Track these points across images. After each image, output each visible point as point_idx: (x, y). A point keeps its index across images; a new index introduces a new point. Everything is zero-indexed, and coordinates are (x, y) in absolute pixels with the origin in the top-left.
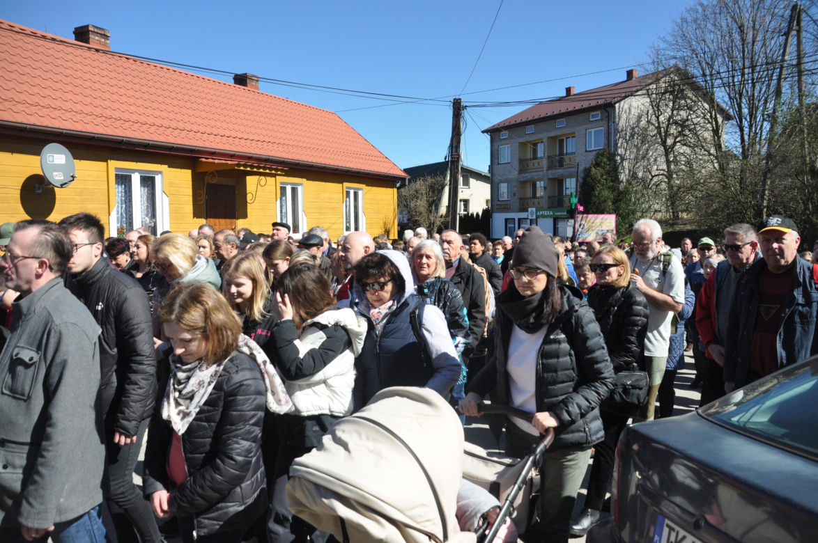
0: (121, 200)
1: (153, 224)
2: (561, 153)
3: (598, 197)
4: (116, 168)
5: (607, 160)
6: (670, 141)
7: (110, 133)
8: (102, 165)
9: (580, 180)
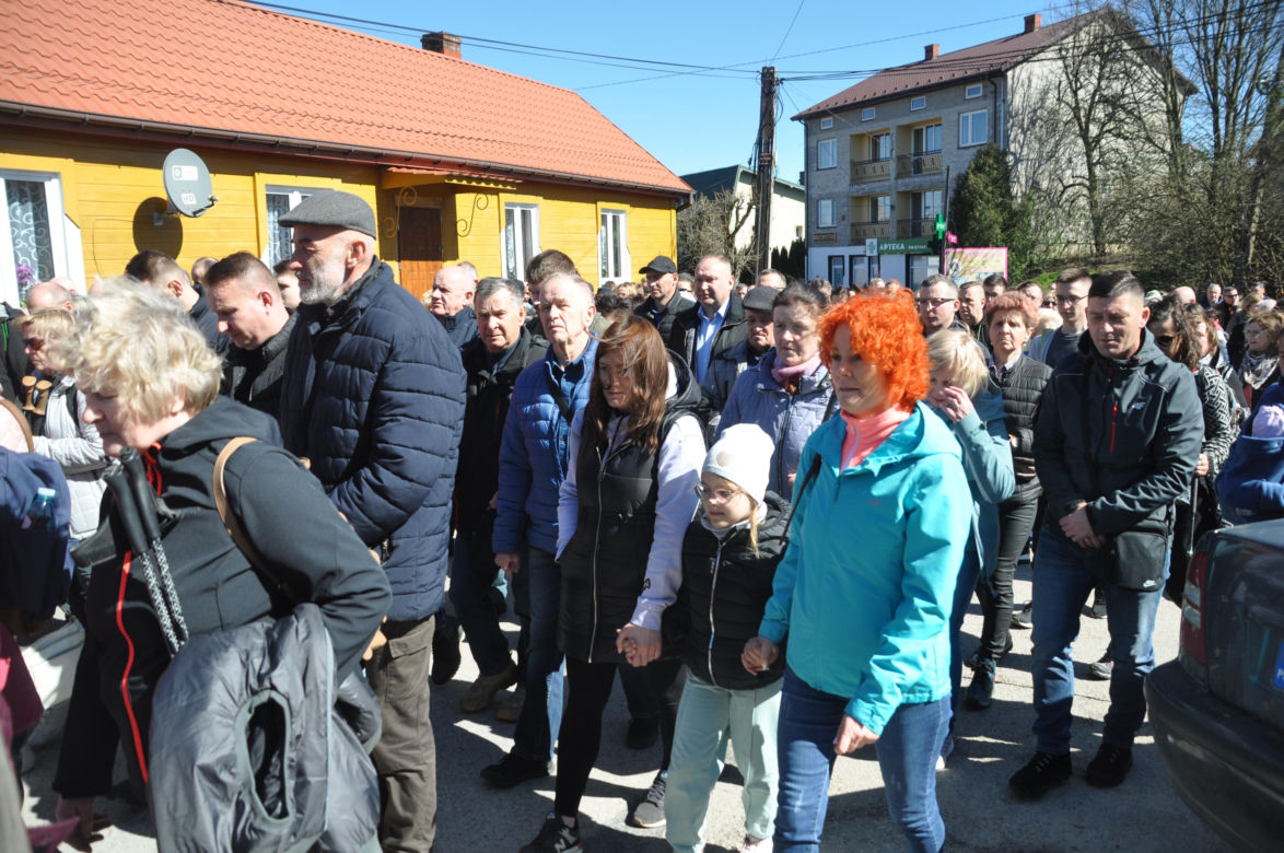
0: (274, 234)
2: (918, 152)
3: (979, 222)
4: (267, 185)
5: (994, 161)
6: (1094, 130)
7: (258, 131)
8: (246, 180)
9: (951, 194)
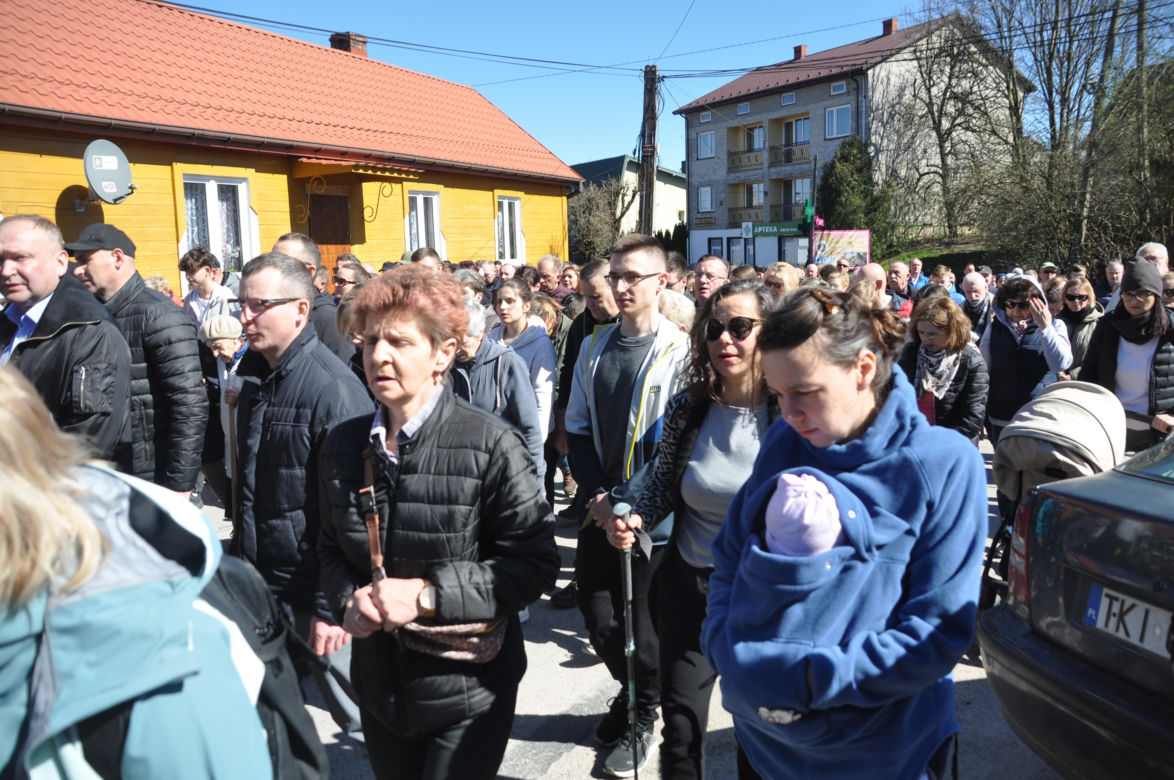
0: (192, 220)
1: (237, 255)
2: (789, 143)
3: (844, 206)
4: (184, 175)
5: (857, 151)
6: (946, 124)
7: (176, 124)
8: (164, 170)
9: (818, 181)
